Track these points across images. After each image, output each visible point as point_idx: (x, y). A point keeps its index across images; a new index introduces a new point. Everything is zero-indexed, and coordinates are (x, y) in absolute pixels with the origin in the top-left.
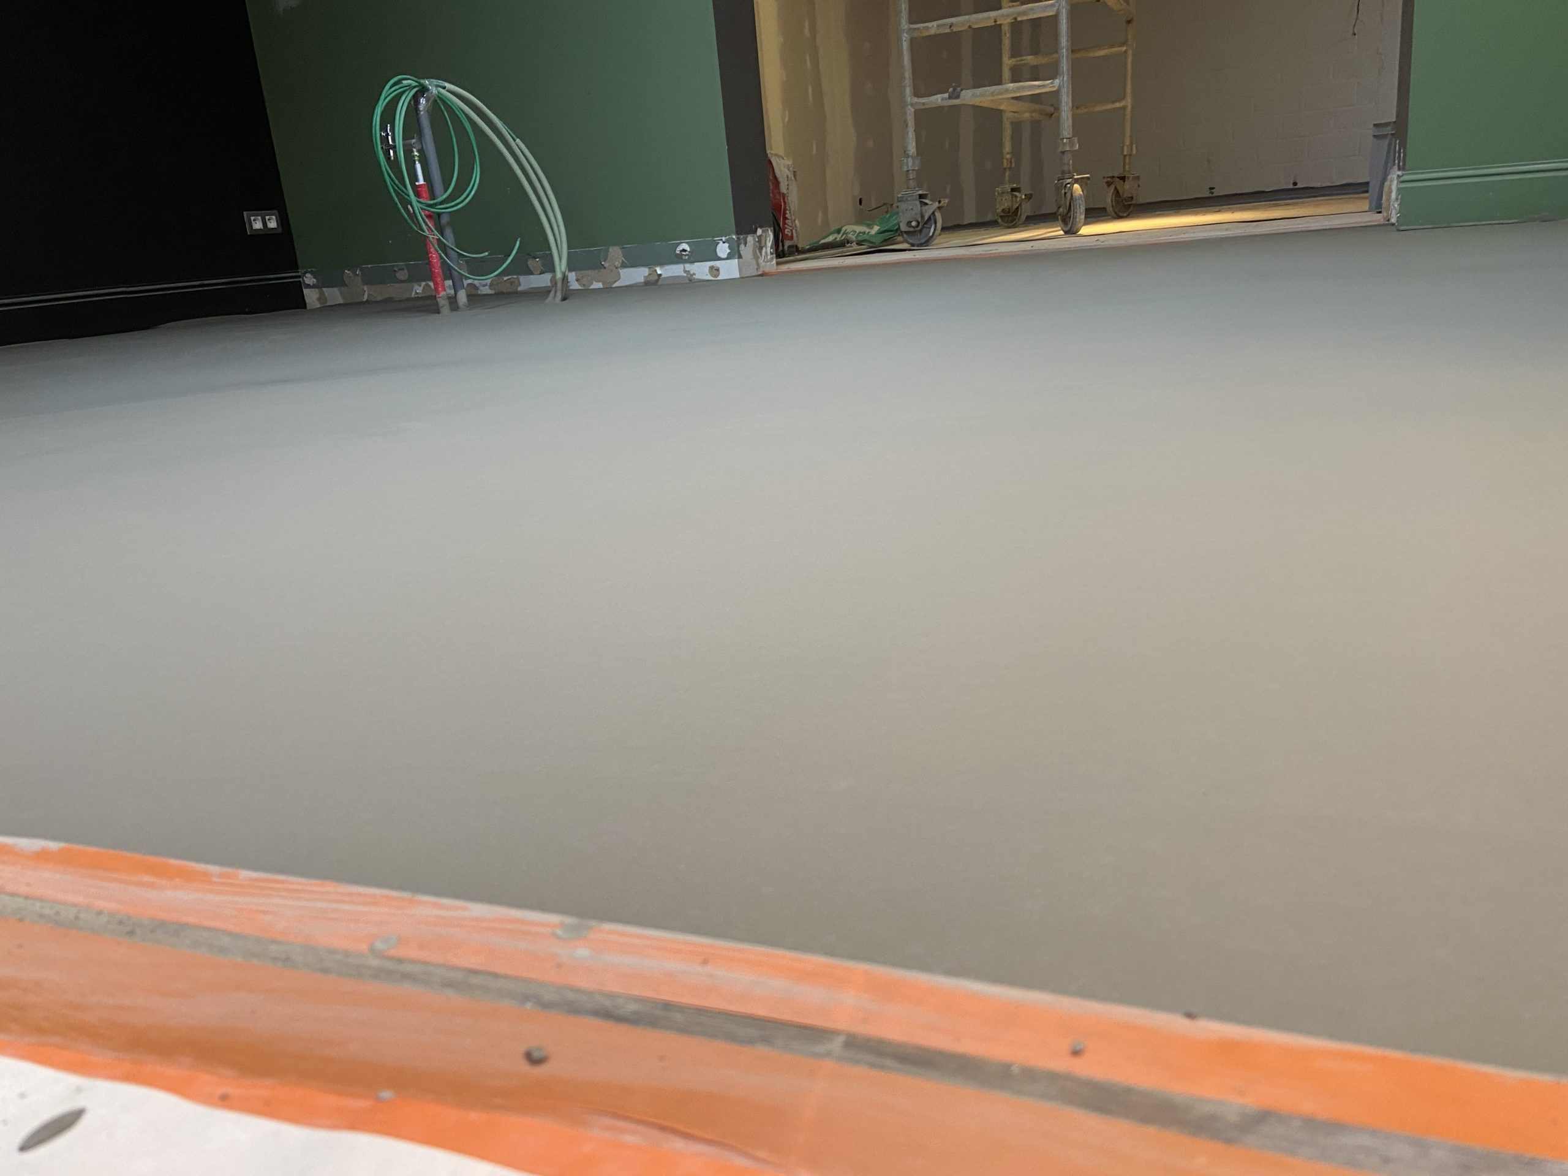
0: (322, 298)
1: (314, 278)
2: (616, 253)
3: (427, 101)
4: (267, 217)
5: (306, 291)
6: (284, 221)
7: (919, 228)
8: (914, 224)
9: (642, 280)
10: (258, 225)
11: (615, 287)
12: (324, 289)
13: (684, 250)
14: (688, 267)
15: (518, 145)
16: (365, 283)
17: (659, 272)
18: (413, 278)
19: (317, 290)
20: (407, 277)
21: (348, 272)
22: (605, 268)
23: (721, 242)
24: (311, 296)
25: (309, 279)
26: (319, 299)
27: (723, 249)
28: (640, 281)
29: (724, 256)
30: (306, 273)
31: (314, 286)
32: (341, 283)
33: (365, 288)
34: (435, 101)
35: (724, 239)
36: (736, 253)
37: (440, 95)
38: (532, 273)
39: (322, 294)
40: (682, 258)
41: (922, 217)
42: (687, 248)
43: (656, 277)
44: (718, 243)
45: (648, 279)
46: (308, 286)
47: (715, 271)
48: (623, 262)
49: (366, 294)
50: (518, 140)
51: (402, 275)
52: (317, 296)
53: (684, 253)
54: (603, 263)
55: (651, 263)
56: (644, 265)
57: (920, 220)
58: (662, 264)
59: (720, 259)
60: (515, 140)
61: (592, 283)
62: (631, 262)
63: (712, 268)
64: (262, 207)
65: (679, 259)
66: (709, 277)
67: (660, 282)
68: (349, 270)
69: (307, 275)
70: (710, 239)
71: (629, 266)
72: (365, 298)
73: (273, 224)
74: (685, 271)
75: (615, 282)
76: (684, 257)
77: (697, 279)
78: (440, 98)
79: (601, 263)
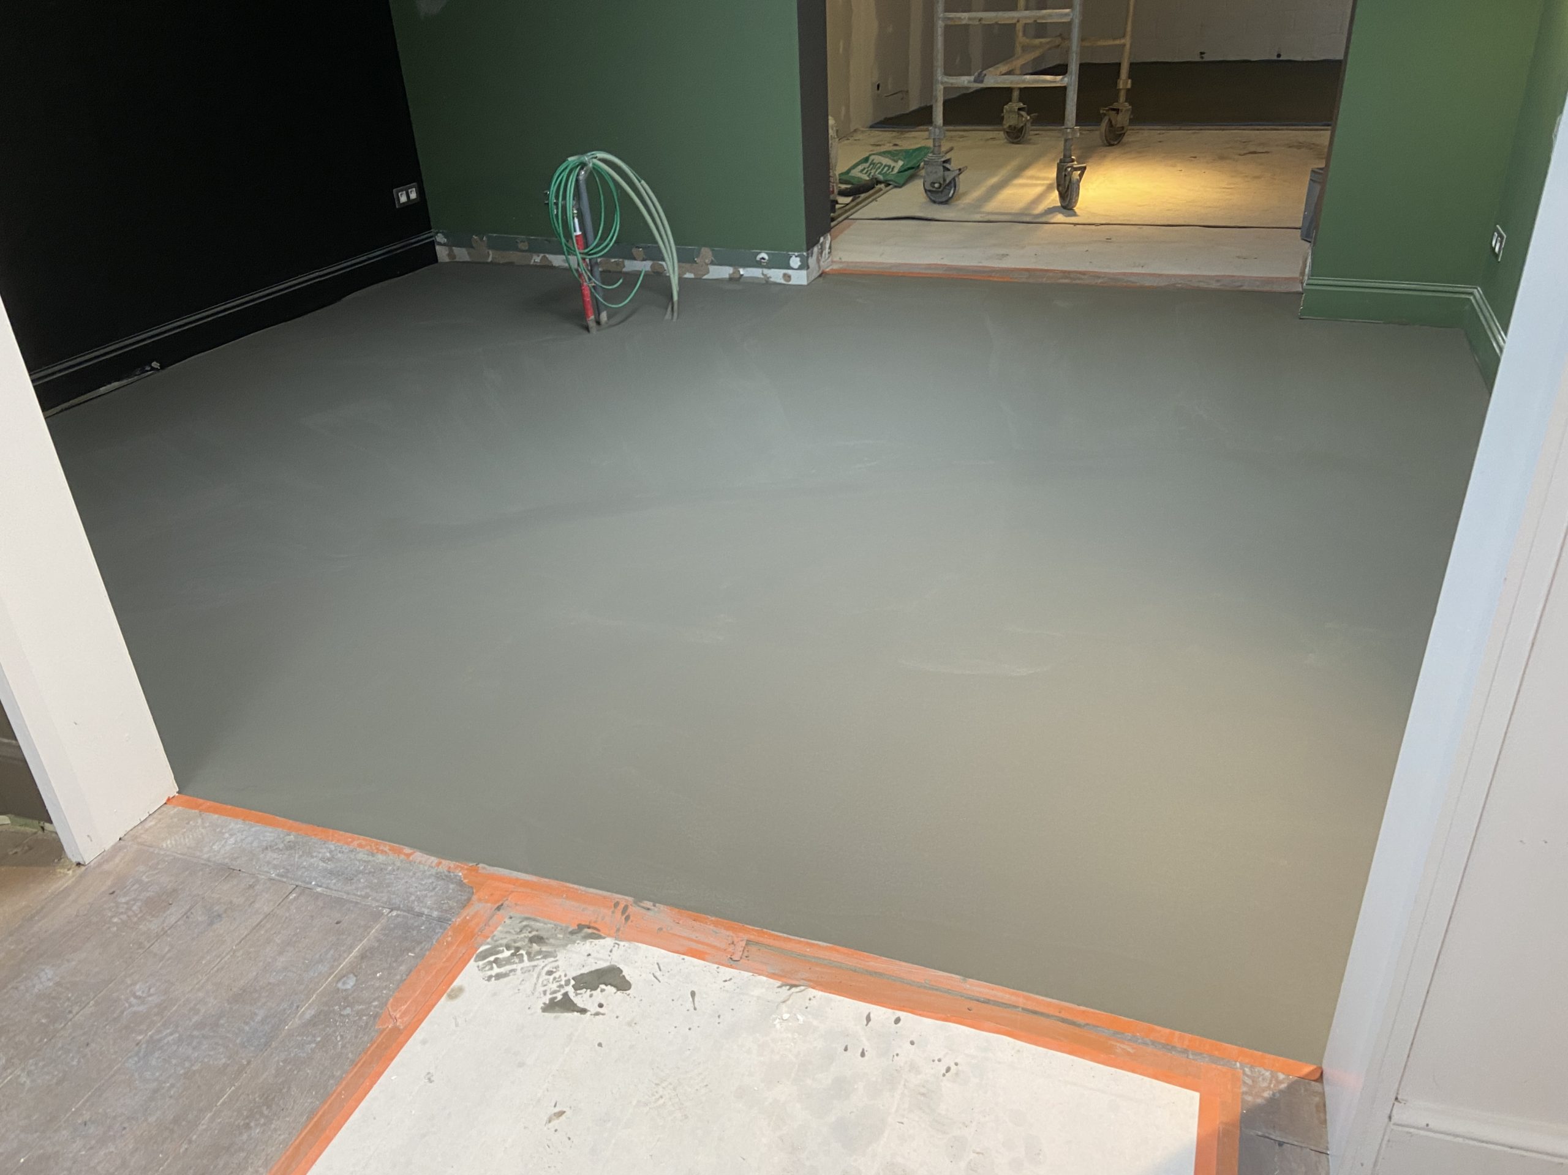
0: (451, 255)
1: (446, 238)
2: (706, 253)
3: (585, 173)
4: (410, 191)
5: (438, 248)
6: (421, 192)
7: (940, 190)
8: (937, 185)
9: (727, 276)
10: (403, 199)
11: (704, 279)
12: (454, 248)
13: (763, 259)
14: (766, 271)
15: (643, 186)
16: (490, 247)
17: (742, 273)
18: (534, 249)
19: (447, 248)
20: (527, 248)
21: (475, 237)
22: (697, 263)
23: (794, 256)
24: (442, 253)
25: (440, 238)
26: (449, 255)
27: (795, 262)
28: (724, 277)
29: (796, 266)
30: (437, 233)
31: (444, 245)
32: (468, 245)
33: (491, 252)
34: (591, 173)
35: (796, 254)
36: (804, 266)
37: (595, 167)
38: (634, 259)
39: (451, 251)
40: (761, 264)
41: (945, 180)
42: (766, 257)
43: (738, 276)
44: (791, 257)
45: (732, 276)
46: (440, 244)
47: (787, 277)
48: (712, 261)
49: (491, 256)
50: (643, 182)
51: (524, 246)
52: (447, 252)
53: (763, 261)
54: (696, 259)
55: (736, 263)
56: (730, 265)
57: (942, 182)
58: (745, 266)
59: (793, 269)
60: (640, 182)
61: (685, 274)
62: (720, 262)
63: (785, 275)
64: (404, 183)
65: (759, 264)
66: (783, 281)
67: (742, 280)
68: (476, 236)
69: (439, 234)
70: (785, 252)
71: (717, 263)
72: (490, 260)
73: (413, 196)
74: (763, 274)
75: (705, 275)
76: (763, 264)
77: (773, 282)
78: (595, 169)
79: (694, 259)
